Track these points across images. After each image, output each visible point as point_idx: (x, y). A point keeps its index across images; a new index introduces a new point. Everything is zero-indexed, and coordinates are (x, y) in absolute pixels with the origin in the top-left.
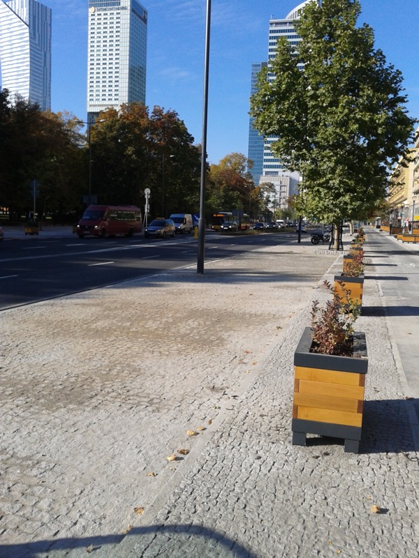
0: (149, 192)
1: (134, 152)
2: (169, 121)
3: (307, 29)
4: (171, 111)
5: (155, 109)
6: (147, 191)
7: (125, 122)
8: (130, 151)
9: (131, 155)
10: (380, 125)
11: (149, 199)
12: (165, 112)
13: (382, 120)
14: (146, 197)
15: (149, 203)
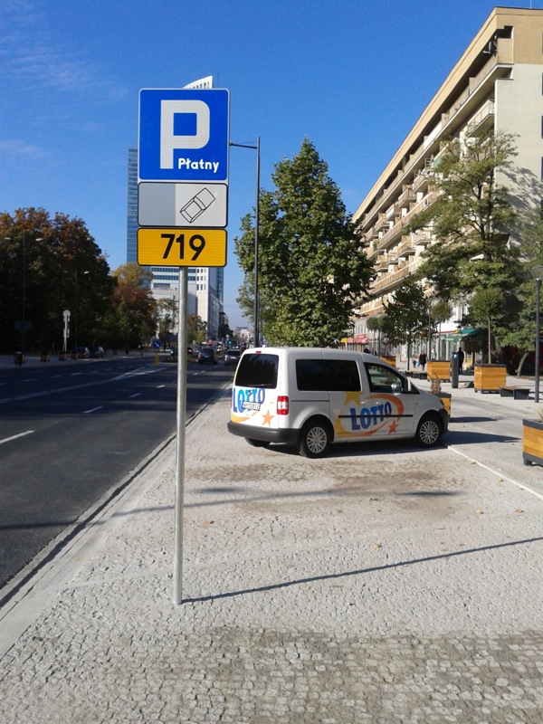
0: (69, 314)
1: (41, 268)
2: (76, 231)
3: (286, 184)
4: (77, 219)
5: (57, 216)
6: (67, 314)
7: (28, 233)
8: (37, 265)
9: (37, 271)
10: (353, 270)
11: (69, 323)
12: (70, 219)
13: (354, 267)
14: (65, 320)
15: (69, 327)
